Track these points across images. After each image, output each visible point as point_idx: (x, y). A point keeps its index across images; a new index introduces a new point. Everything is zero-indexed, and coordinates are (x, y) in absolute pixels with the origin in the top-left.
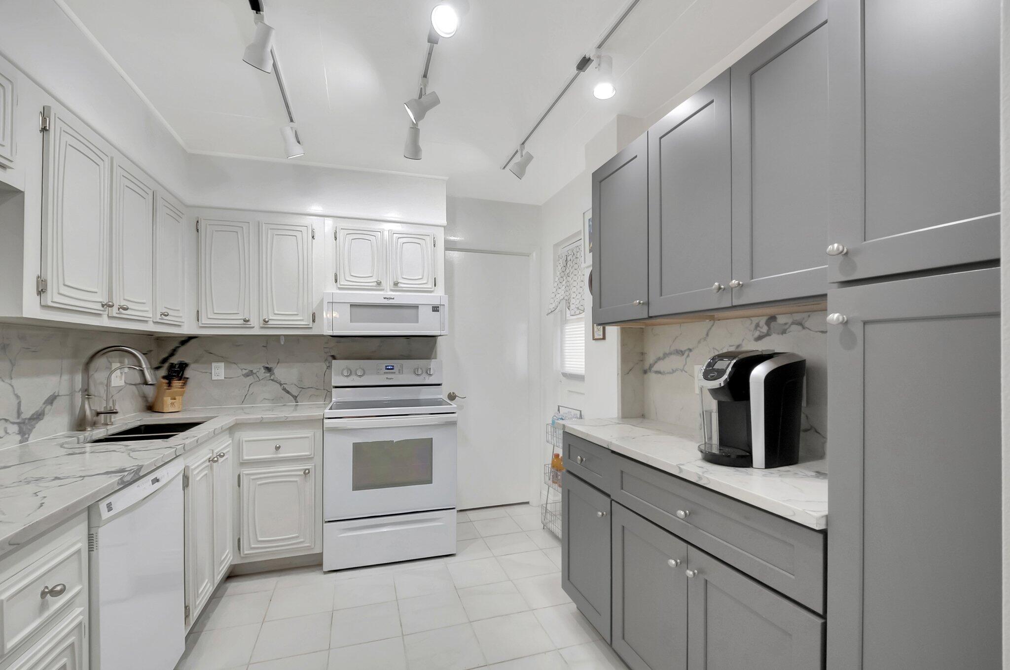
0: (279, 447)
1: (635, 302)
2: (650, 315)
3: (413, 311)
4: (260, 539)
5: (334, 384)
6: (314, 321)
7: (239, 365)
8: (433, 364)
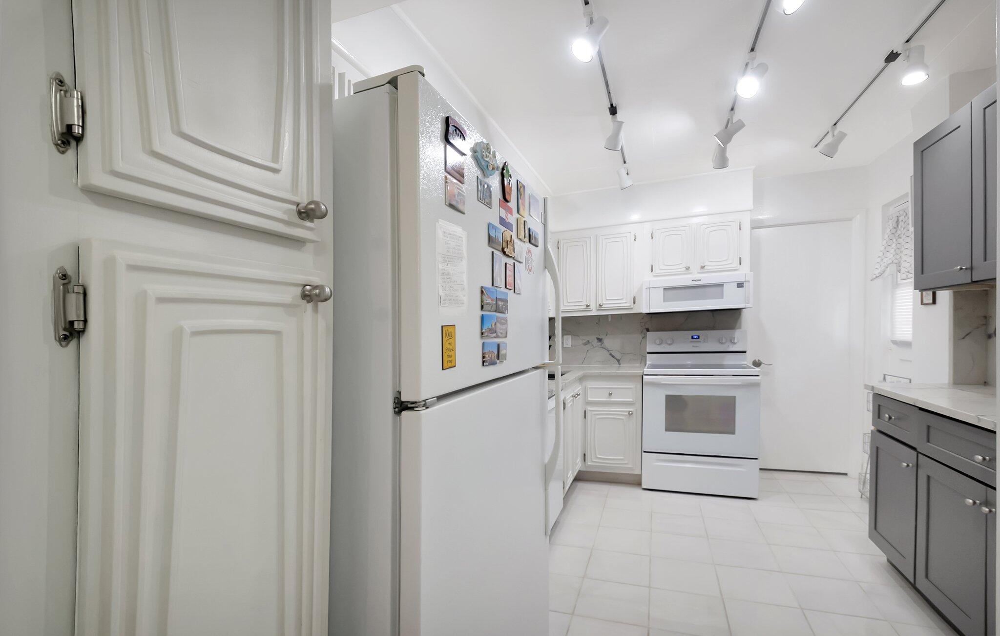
0: (611, 394)
1: (956, 268)
2: (974, 280)
3: (718, 289)
4: (598, 456)
5: (648, 350)
6: (634, 303)
7: (580, 337)
8: (737, 334)
